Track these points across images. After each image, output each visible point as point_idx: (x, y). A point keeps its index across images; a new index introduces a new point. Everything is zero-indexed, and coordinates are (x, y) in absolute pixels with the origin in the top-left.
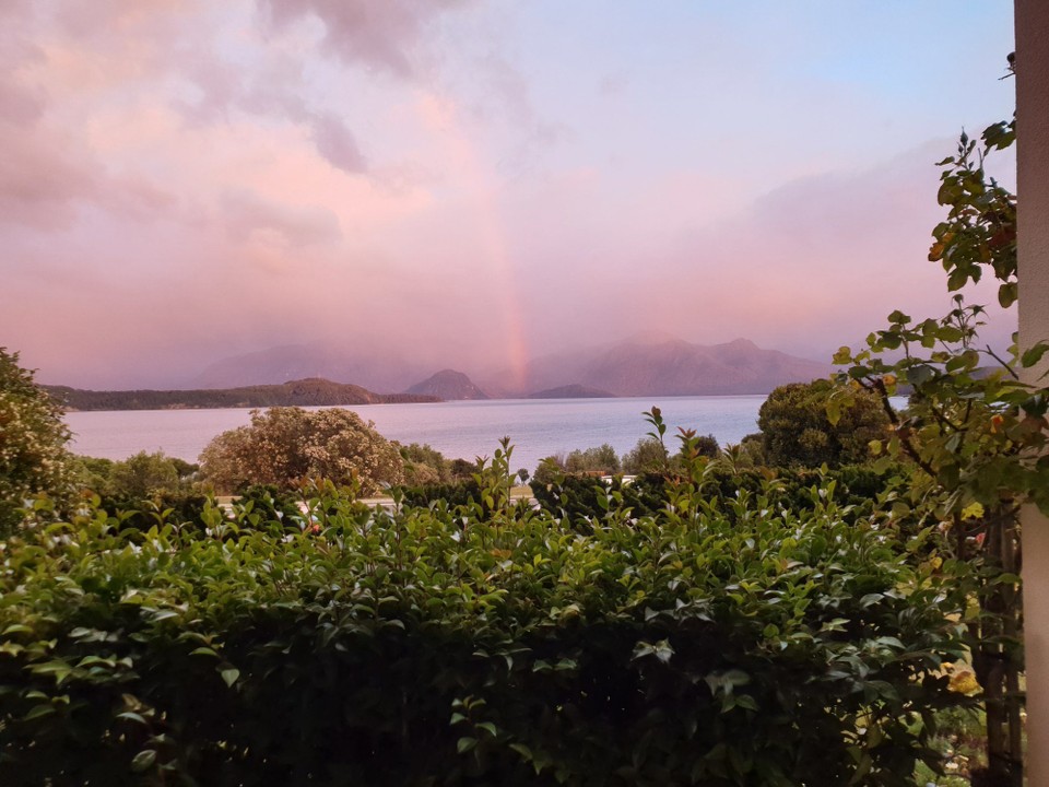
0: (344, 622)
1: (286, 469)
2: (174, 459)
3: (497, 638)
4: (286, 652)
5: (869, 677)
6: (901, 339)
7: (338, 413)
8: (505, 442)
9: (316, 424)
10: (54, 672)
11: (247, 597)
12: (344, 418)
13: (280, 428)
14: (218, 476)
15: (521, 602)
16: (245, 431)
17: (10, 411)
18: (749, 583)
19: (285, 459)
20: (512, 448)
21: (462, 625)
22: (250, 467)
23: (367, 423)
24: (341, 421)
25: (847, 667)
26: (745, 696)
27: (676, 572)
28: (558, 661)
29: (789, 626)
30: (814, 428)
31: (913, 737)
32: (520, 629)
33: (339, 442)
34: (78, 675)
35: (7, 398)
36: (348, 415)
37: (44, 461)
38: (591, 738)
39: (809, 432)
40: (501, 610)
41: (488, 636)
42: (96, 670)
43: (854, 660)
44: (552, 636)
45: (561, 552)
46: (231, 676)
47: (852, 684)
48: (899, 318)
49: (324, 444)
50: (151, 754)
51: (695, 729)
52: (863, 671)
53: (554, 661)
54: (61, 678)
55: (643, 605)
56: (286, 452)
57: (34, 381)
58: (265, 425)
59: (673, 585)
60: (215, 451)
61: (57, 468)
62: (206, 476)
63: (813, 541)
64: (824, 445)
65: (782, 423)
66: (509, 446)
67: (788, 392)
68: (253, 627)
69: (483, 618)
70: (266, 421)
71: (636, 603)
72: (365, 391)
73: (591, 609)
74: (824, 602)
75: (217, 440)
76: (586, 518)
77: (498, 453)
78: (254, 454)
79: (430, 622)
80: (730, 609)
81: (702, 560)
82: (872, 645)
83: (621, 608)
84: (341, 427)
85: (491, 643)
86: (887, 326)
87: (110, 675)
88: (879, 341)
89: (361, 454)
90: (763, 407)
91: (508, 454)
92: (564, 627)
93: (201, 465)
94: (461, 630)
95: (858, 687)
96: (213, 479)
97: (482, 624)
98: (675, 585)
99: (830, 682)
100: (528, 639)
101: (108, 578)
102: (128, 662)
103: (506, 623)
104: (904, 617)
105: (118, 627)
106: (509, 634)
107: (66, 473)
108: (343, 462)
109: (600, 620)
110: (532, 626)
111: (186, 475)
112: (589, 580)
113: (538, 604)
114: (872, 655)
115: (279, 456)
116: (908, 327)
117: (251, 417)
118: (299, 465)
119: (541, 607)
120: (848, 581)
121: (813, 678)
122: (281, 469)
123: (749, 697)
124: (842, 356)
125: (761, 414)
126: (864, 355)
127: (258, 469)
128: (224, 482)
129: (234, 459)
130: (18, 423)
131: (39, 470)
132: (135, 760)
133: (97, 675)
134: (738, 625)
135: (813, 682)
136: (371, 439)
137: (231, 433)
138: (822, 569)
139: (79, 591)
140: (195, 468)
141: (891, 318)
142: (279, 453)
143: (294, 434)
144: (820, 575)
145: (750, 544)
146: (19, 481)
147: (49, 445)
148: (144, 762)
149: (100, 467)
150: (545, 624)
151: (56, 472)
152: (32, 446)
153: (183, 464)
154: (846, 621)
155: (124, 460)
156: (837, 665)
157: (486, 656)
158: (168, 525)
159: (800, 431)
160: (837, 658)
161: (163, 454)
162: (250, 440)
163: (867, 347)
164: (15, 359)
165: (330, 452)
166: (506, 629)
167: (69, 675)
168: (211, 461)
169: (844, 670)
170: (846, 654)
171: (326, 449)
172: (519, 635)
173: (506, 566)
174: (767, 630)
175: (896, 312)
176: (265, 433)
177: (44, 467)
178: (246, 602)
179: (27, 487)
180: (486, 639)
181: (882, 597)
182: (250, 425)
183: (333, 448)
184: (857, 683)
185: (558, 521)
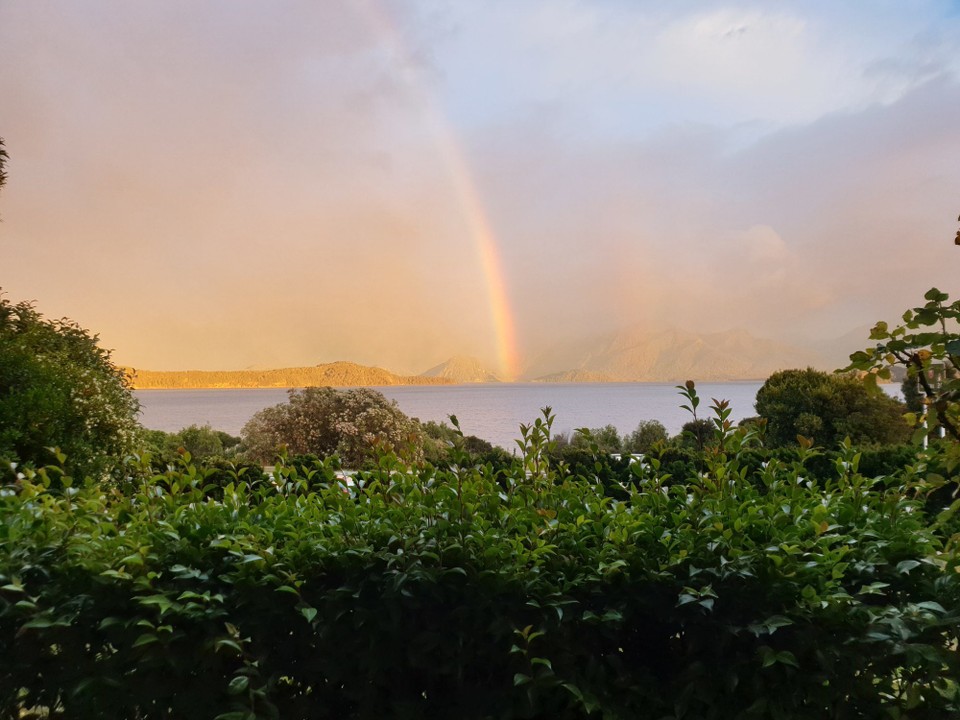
0: (412, 569)
1: (320, 443)
2: (219, 433)
3: (547, 591)
4: (356, 596)
5: (910, 640)
6: (938, 317)
7: (365, 392)
8: (547, 412)
9: (346, 402)
10: (157, 605)
11: (318, 545)
12: (371, 397)
13: (314, 405)
14: (258, 448)
15: (567, 559)
16: (284, 408)
17: (93, 385)
18: (789, 545)
19: (318, 433)
20: (553, 417)
21: (516, 576)
22: (286, 440)
23: (391, 402)
24: (368, 400)
25: (887, 629)
26: (785, 652)
27: (715, 534)
28: (605, 613)
29: (826, 588)
30: (809, 412)
31: (947, 701)
32: (567, 583)
33: (366, 418)
34: (178, 609)
35: (90, 374)
36: (374, 395)
37: (119, 431)
38: (635, 688)
39: (804, 416)
40: (550, 565)
41: (538, 588)
42: (191, 605)
43: (896, 623)
44: (597, 590)
45: (602, 515)
46: (310, 614)
47: (892, 646)
48: (935, 295)
49: (353, 421)
50: (244, 680)
51: (736, 682)
52: (905, 634)
53: (600, 612)
54: (163, 610)
55: (686, 564)
56: (319, 427)
57: (111, 360)
58: (301, 402)
59: (712, 547)
60: (256, 425)
61: (129, 436)
62: (247, 448)
63: (840, 510)
64: (819, 428)
65: (779, 407)
66: (550, 416)
67: (785, 378)
68: (324, 574)
69: (536, 570)
70: (302, 399)
71: (679, 561)
72: (388, 373)
73: (634, 568)
74: (860, 567)
75: (257, 416)
76: (621, 484)
77: (538, 422)
78: (291, 430)
79: (487, 571)
80: (769, 570)
81: (740, 523)
82: (914, 608)
83: (663, 567)
84: (368, 405)
85: (543, 595)
86: (923, 303)
87: (203, 611)
88: (916, 318)
89: (386, 430)
90: (759, 392)
91: (550, 423)
92: (609, 583)
93: (243, 437)
94: (514, 582)
95: (898, 649)
96: (253, 451)
97: (533, 576)
98: (715, 546)
99: (869, 644)
100: (574, 592)
101: (198, 527)
102: (219, 598)
103: (554, 578)
104: (940, 584)
105: (208, 569)
106: (557, 587)
107: (136, 440)
108: (369, 436)
109: (643, 577)
110: (579, 580)
111: (229, 447)
112: (630, 541)
113: (583, 562)
114: (914, 619)
115: (312, 431)
116: (944, 304)
117: (288, 395)
118: (330, 439)
119: (586, 564)
120: (883, 548)
121: (852, 639)
122: (314, 442)
123: (790, 653)
124: (879, 331)
125: (758, 398)
126: (901, 331)
127: (294, 442)
128: (263, 453)
129: (273, 433)
130: (100, 397)
131: (115, 438)
132: (231, 684)
133: (193, 609)
134: (776, 585)
135: (853, 642)
136: (394, 416)
137: (271, 410)
138: (855, 535)
139: (175, 536)
140: (238, 441)
141: (928, 296)
142: (313, 428)
143: (326, 412)
144: (854, 541)
145: (786, 510)
146: (98, 447)
147: (123, 416)
148: (238, 687)
149: (157, 438)
150: (591, 579)
151: (129, 440)
152: (111, 417)
153: (227, 436)
154: (885, 585)
155: (176, 432)
156: (877, 627)
157: (538, 606)
158: (243, 482)
159: (796, 415)
160: (878, 620)
161: (210, 428)
162: (287, 416)
163: (903, 324)
164: (96, 339)
165: (358, 428)
166: (554, 583)
167: (169, 609)
168: (252, 434)
169: (886, 633)
170: (889, 616)
171: (354, 425)
172: (567, 588)
173: (552, 525)
174: (804, 591)
175: (934, 290)
176: (301, 409)
177: (119, 436)
178: (318, 549)
179: (105, 452)
180: (536, 591)
181: (918, 563)
182: (287, 402)
183: (361, 424)
184: (897, 646)
185: (593, 488)
